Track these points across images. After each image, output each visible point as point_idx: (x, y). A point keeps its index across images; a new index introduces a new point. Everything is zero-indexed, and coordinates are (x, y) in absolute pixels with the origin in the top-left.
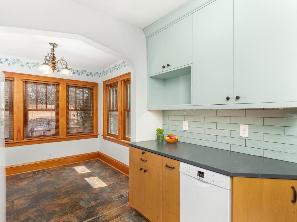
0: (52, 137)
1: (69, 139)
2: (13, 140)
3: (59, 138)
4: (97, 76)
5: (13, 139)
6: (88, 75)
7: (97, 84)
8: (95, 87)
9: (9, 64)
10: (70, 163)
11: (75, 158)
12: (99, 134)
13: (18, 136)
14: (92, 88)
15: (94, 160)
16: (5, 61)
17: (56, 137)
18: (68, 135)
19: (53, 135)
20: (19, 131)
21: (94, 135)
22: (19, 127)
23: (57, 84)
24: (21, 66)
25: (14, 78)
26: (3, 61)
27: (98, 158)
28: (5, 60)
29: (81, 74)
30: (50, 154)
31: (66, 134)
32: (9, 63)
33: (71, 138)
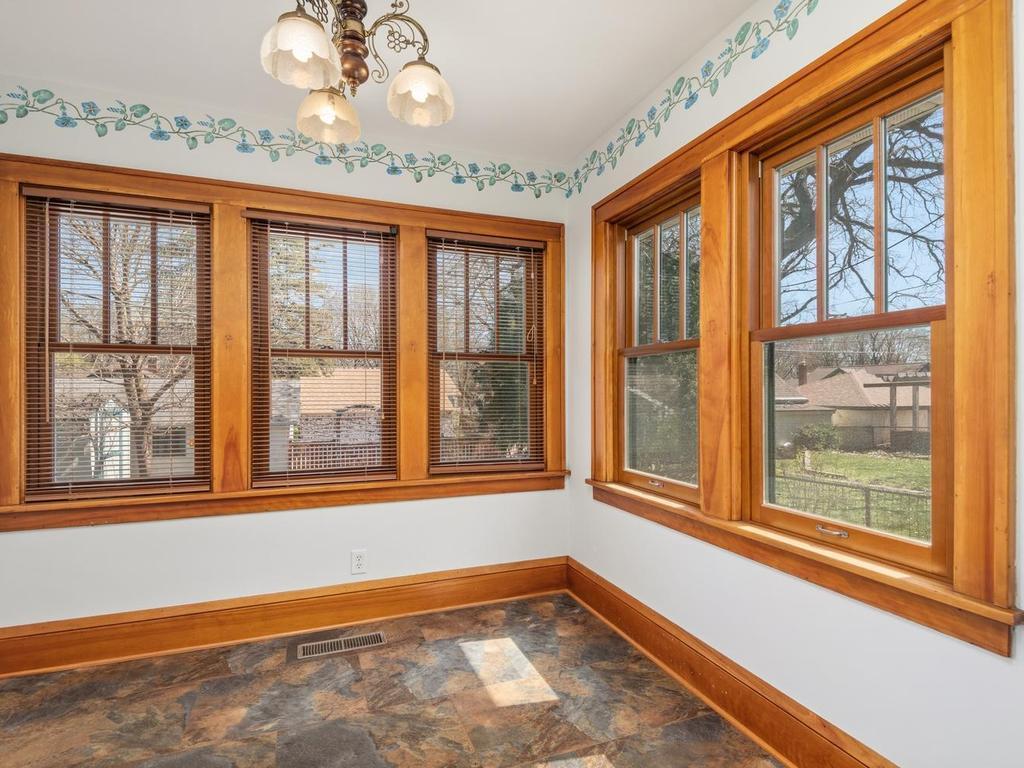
0: (367, 478)
1: (442, 490)
2: (207, 488)
3: (397, 484)
4: (557, 194)
5: (211, 484)
6: (517, 187)
7: (557, 231)
8: (550, 245)
9: (193, 143)
10: (443, 605)
11: (461, 582)
12: (569, 473)
13: (230, 468)
14: (535, 250)
15: (549, 599)
16: (176, 129)
17: (384, 481)
18: (434, 470)
19: (372, 471)
20: (231, 446)
21: (548, 478)
22: (231, 429)
23: (387, 230)
24: (238, 148)
25: (211, 206)
26: (168, 129)
27: (567, 591)
28: (174, 123)
29: (491, 184)
30: (359, 558)
31: (425, 467)
32: (193, 138)
33: (450, 488)
